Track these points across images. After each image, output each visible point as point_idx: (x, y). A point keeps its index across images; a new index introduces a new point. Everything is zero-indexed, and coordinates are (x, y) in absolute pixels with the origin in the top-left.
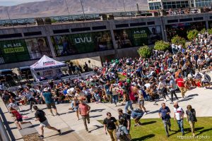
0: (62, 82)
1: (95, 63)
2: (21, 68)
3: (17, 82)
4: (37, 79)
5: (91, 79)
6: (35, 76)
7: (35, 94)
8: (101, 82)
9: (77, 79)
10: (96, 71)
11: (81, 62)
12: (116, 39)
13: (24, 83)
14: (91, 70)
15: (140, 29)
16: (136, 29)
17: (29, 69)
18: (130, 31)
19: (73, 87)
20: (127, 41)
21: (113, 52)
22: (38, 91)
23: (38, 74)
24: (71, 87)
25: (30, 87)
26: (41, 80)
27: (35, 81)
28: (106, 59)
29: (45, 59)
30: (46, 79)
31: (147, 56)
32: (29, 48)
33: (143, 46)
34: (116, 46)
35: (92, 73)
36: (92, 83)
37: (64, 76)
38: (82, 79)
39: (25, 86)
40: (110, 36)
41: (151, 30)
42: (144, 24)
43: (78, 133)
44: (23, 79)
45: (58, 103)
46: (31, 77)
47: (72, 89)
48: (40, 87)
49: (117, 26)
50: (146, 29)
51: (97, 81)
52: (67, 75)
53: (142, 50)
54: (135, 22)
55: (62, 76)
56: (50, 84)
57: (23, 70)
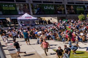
0: (35, 28)
1: (54, 20)
2: (12, 18)
3: (8, 25)
4: (20, 25)
5: (51, 28)
6: (19, 23)
7: (18, 33)
8: (56, 30)
9: (43, 27)
10: (54, 24)
11: (47, 19)
12: (67, 9)
13: (13, 26)
14: (52, 23)
15: (80, 6)
16: (78, 6)
17: (16, 19)
18: (75, 7)
19: (41, 31)
20: (73, 11)
21: (65, 16)
22: (20, 31)
23: (22, 22)
24: (40, 31)
25: (16, 29)
26: (22, 26)
27: (19, 26)
28: (61, 19)
29: (26, 15)
30: (25, 25)
31: (83, 20)
32: (18, 9)
33: (81, 14)
34: (67, 13)
35: (52, 25)
36: (51, 30)
37: (36, 25)
38: (46, 27)
39: (13, 28)
40: (64, 8)
41: (86, 7)
42: (83, 4)
43: (41, 55)
44: (12, 24)
45: (31, 39)
46: (17, 24)
47: (40, 32)
48: (21, 29)
49: (68, 3)
50: (84, 6)
51: (54, 29)
52: (38, 25)
53: (81, 17)
54: (78, 2)
55: (35, 25)
56: (27, 28)
57: (12, 19)
